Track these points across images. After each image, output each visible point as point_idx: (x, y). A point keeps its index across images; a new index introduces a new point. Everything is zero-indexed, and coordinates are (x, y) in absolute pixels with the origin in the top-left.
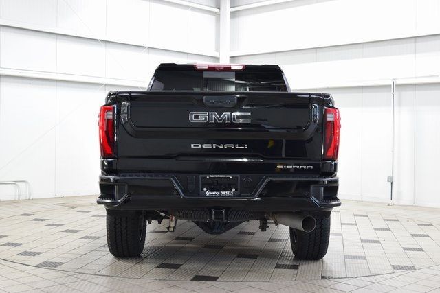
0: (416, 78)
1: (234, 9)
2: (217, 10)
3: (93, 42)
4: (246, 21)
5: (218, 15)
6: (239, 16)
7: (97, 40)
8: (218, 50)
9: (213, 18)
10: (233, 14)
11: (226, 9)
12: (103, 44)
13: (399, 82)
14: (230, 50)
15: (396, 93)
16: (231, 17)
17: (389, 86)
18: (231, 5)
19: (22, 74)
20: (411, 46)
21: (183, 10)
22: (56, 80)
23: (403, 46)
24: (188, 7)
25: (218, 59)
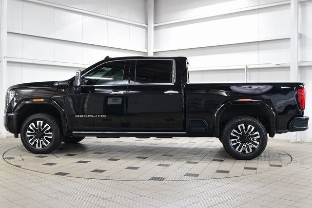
0: (259, 64)
1: (156, 25)
2: (146, 26)
3: (75, 43)
4: (162, 31)
5: (146, 29)
6: (159, 29)
7: (77, 42)
8: (147, 48)
9: (144, 30)
10: (155, 28)
11: (152, 25)
13: (249, 67)
14: (154, 48)
15: (248, 73)
16: (154, 30)
17: (244, 69)
18: (154, 22)
19: (34, 62)
20: (256, 46)
21: (127, 26)
22: (54, 66)
23: (252, 46)
24: (130, 24)
25: (147, 53)
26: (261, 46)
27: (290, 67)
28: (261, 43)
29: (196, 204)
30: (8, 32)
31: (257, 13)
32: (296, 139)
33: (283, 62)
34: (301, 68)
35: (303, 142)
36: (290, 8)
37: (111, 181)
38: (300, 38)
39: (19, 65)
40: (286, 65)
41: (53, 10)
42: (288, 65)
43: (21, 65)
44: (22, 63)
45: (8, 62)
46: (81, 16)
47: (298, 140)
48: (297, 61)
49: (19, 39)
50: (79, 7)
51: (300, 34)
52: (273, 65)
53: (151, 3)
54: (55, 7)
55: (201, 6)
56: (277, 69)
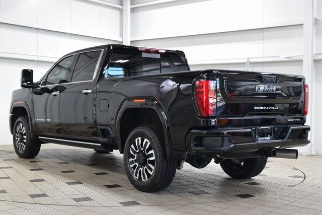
0: (264, 57)
1: (133, 6)
2: (121, 7)
3: (29, 29)
4: (141, 15)
5: (121, 11)
6: (137, 11)
7: (31, 28)
8: (121, 36)
9: (118, 12)
10: (133, 10)
11: (128, 6)
12: (36, 31)
13: (252, 61)
14: (131, 36)
17: (245, 63)
18: (131, 3)
20: (260, 34)
24: (99, 4)
25: (122, 42)
26: (266, 33)
27: (302, 61)
32: (311, 151)
33: (294, 54)
34: (316, 61)
35: (320, 155)
37: (75, 208)
38: (315, 24)
42: (301, 58)
47: (313, 153)
48: (312, 53)
51: (316, 19)
52: (282, 58)
56: (287, 63)
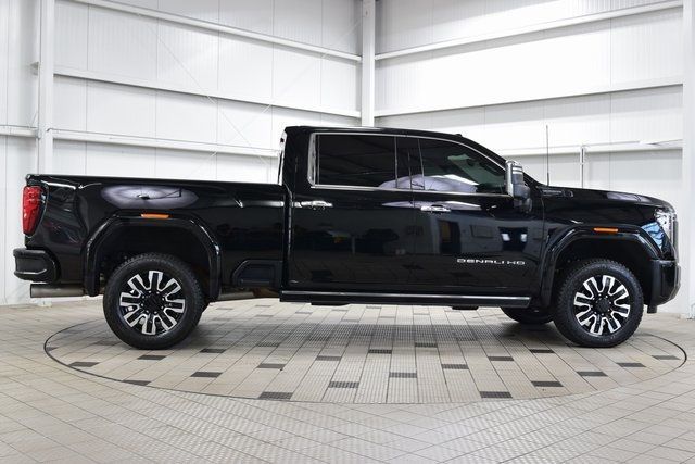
0: (611, 144)
1: (379, 57)
2: (358, 58)
4: (395, 72)
5: (359, 65)
6: (386, 66)
8: (359, 108)
9: (353, 68)
10: (379, 64)
11: (370, 57)
13: (590, 149)
14: (376, 108)
15: (586, 164)
16: (376, 67)
17: (577, 155)
18: (376, 51)
19: (112, 141)
20: (604, 103)
21: (316, 59)
22: (155, 148)
23: (594, 103)
24: (321, 54)
25: (360, 119)
26: (616, 101)
27: (680, 150)
28: (617, 95)
29: (469, 456)
30: (55, 75)
31: (605, 28)
33: (666, 137)
36: (681, 17)
39: (80, 146)
40: (672, 145)
41: (153, 25)
42: (678, 145)
43: (84, 146)
44: (86, 142)
45: (55, 140)
46: (215, 39)
49: (78, 90)
50: (210, 19)
52: (644, 144)
53: (370, 7)
54: (158, 19)
55: (481, 15)
56: (653, 154)
